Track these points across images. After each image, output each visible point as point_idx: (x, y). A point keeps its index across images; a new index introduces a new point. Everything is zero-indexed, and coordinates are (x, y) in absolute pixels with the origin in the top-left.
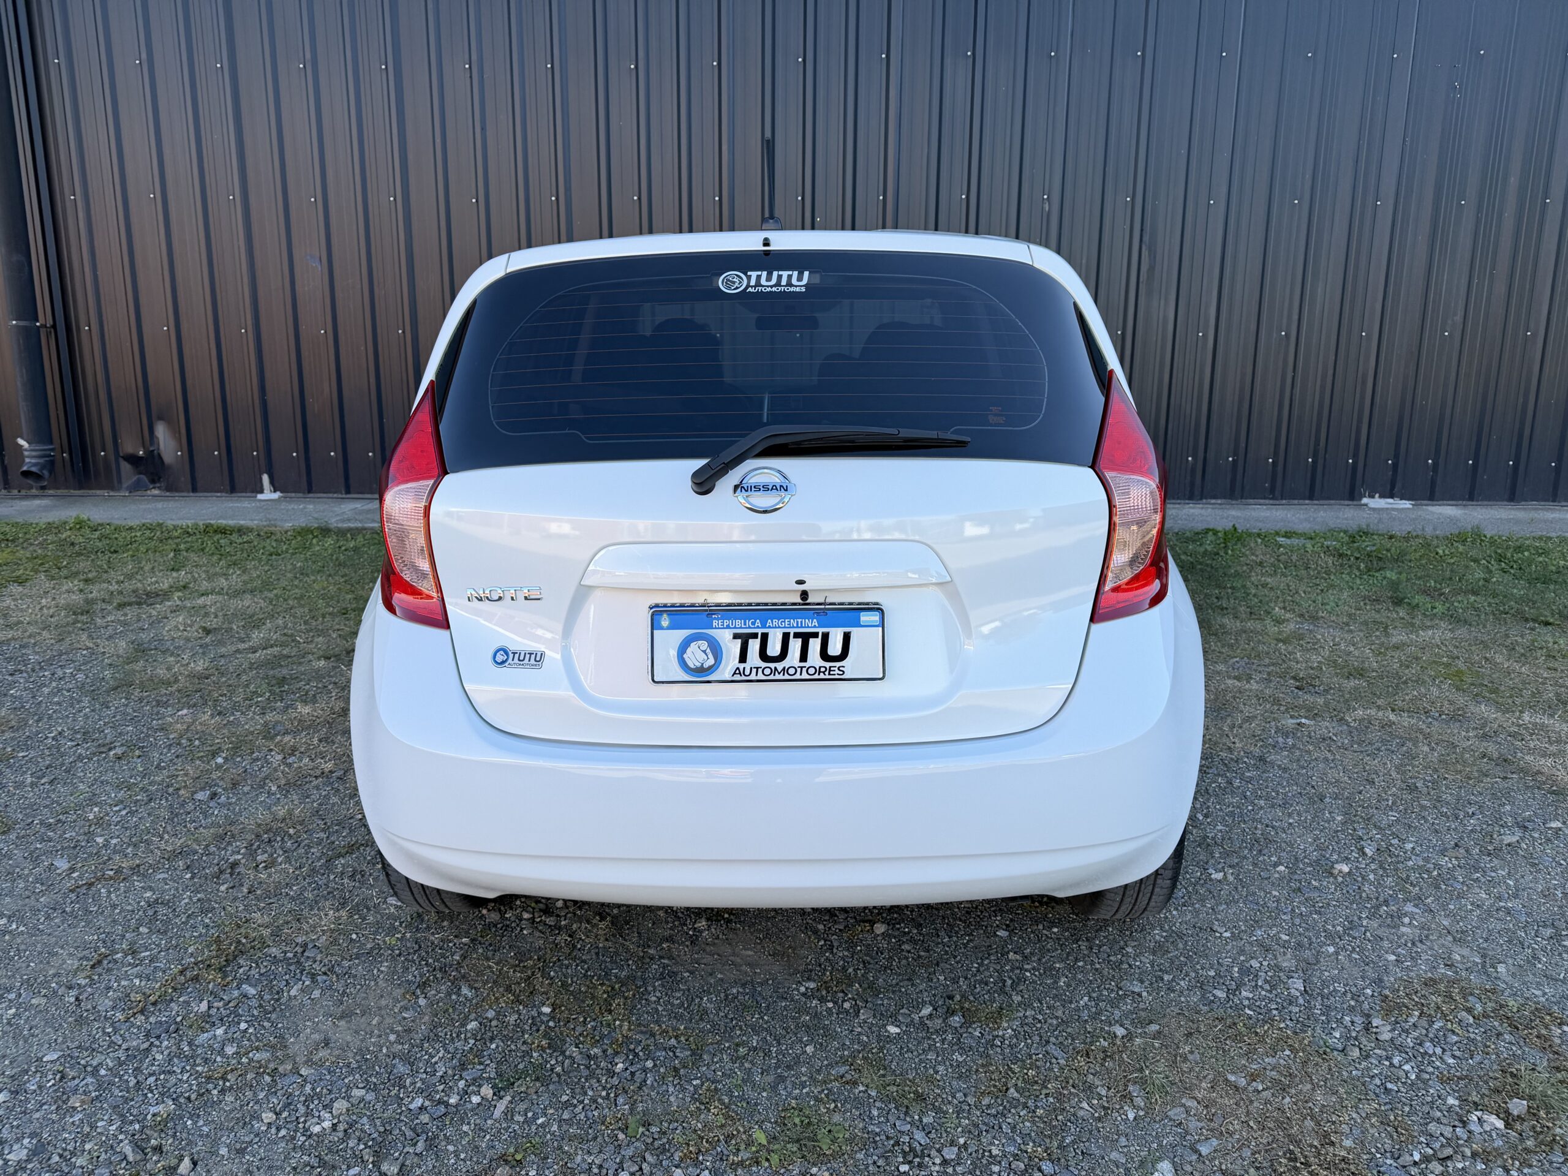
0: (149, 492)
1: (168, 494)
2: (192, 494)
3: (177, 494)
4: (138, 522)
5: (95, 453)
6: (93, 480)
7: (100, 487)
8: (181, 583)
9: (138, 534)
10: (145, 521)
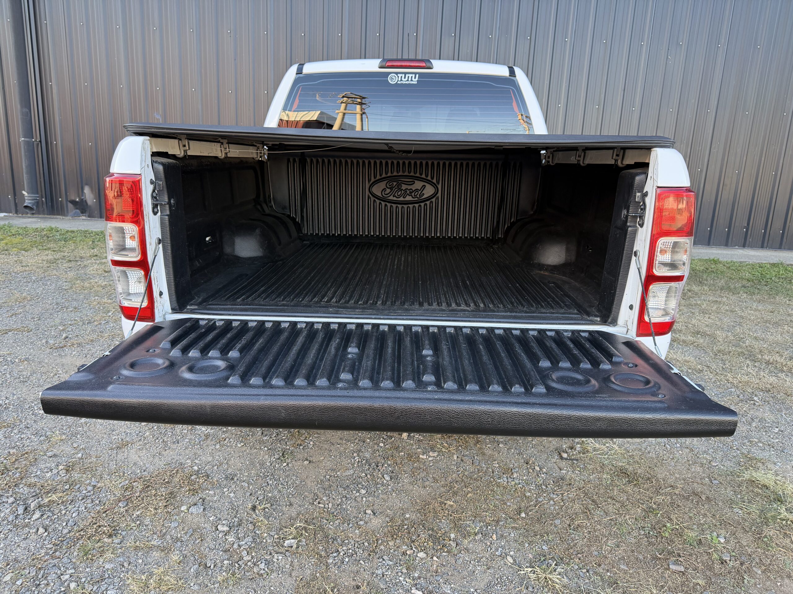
0: (80, 218)
1: (89, 219)
2: (99, 219)
3: (93, 219)
4: (76, 229)
5: (57, 200)
6: (56, 211)
7: (59, 214)
8: (95, 254)
9: (76, 234)
10: (79, 229)
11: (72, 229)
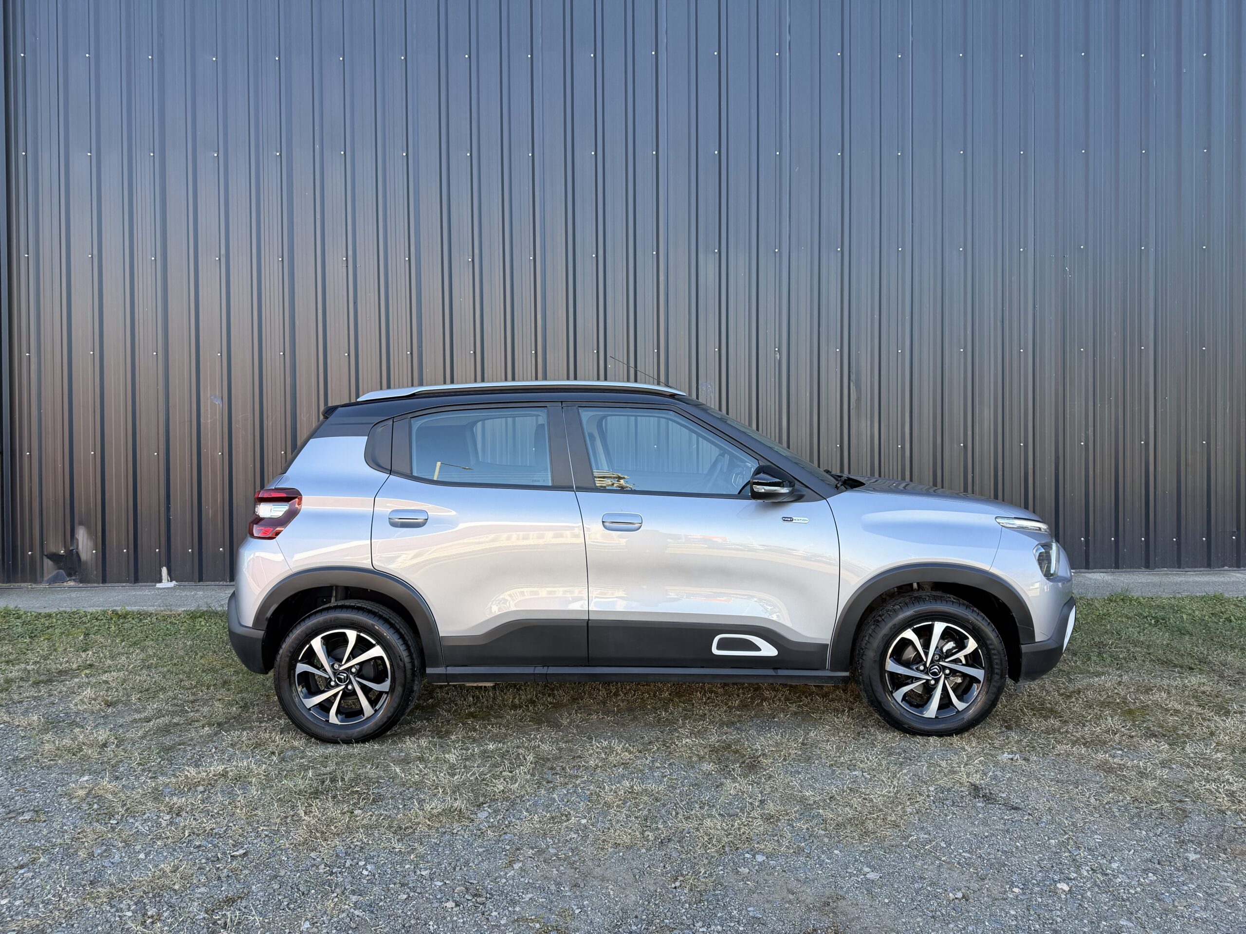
0: (65, 584)
1: (81, 585)
2: (101, 585)
3: (89, 585)
4: (55, 610)
5: (23, 553)
6: (19, 575)
7: (25, 582)
8: (88, 662)
9: (55, 621)
10: (61, 609)
11: (47, 611)
